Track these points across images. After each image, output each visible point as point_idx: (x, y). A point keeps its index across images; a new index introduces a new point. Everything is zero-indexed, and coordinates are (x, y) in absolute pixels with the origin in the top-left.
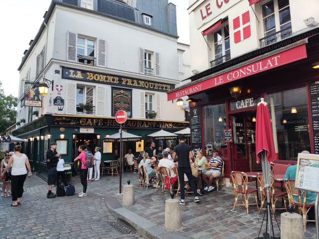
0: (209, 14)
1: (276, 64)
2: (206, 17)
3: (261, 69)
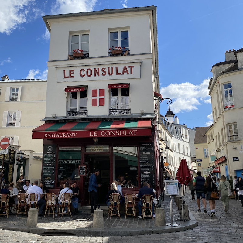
0: (71, 77)
1: (135, 134)
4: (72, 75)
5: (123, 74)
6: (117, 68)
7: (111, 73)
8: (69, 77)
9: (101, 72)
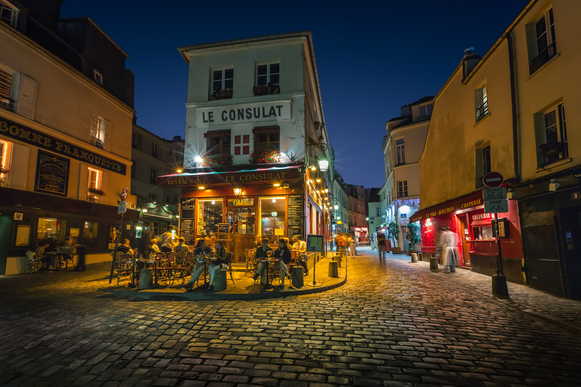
0: (211, 121)
1: (283, 177)
3: (271, 178)
4: (212, 119)
5: (270, 116)
6: (263, 108)
7: (257, 115)
8: (208, 121)
9: (245, 114)
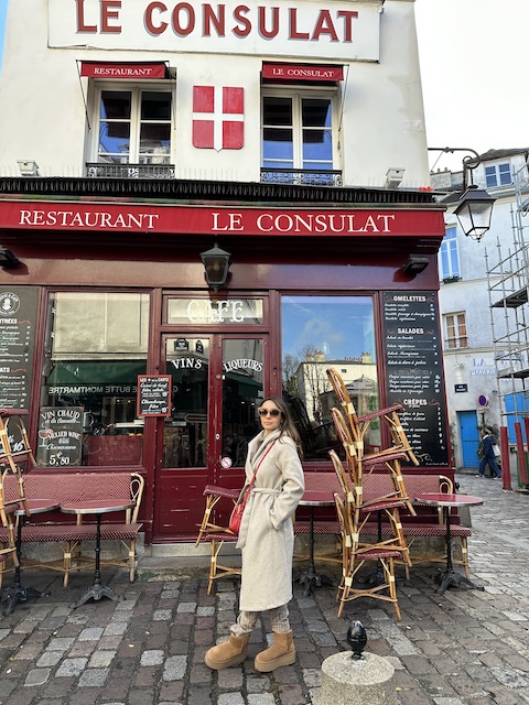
0: (106, 29)
1: (387, 230)
2: (93, 29)
3: (351, 230)
4: (111, 22)
5: (316, 37)
6: (293, 12)
7: (269, 28)
8: (99, 29)
9: (230, 22)
